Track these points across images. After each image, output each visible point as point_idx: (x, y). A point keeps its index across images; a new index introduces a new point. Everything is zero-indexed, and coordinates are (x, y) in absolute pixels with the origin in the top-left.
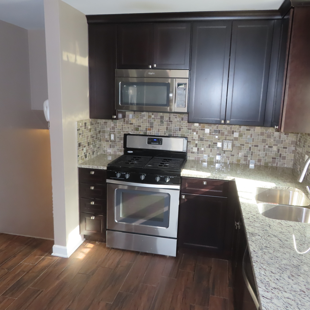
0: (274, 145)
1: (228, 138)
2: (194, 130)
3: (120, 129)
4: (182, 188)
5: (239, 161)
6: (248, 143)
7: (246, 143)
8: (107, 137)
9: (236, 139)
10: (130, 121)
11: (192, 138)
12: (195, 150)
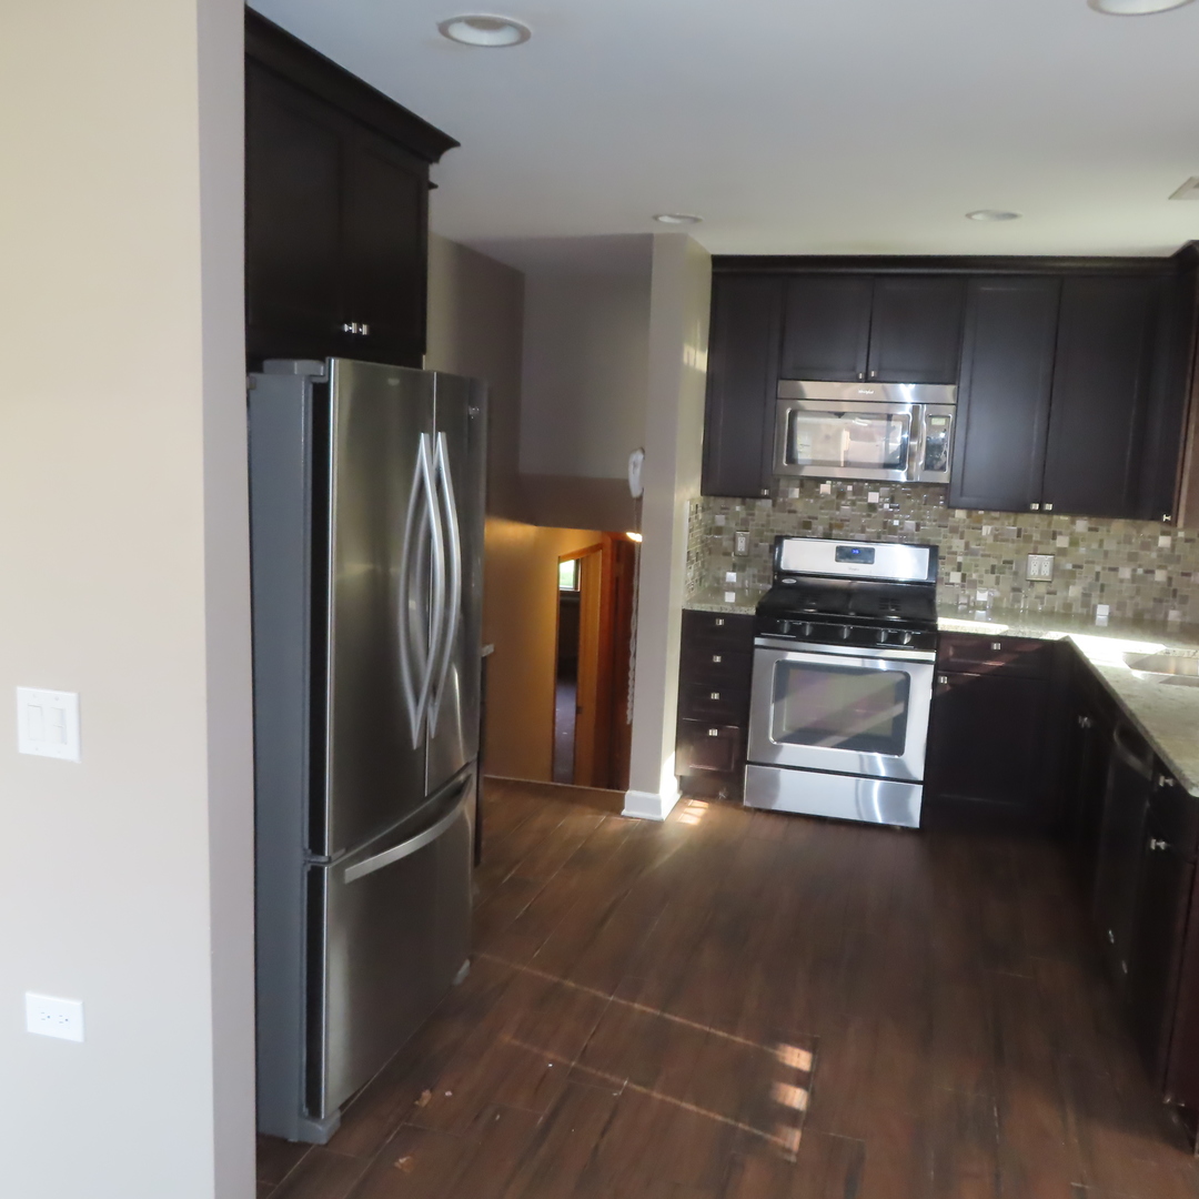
0: (1160, 567)
1: (1041, 548)
2: (954, 530)
3: (763, 525)
4: (940, 659)
5: (1068, 606)
6: (1093, 562)
7: (1088, 562)
8: (726, 544)
9: (1062, 552)
10: (791, 505)
11: (950, 547)
12: (955, 577)
